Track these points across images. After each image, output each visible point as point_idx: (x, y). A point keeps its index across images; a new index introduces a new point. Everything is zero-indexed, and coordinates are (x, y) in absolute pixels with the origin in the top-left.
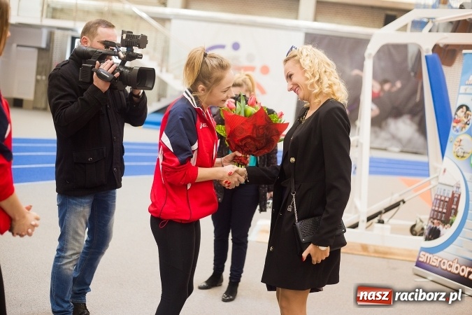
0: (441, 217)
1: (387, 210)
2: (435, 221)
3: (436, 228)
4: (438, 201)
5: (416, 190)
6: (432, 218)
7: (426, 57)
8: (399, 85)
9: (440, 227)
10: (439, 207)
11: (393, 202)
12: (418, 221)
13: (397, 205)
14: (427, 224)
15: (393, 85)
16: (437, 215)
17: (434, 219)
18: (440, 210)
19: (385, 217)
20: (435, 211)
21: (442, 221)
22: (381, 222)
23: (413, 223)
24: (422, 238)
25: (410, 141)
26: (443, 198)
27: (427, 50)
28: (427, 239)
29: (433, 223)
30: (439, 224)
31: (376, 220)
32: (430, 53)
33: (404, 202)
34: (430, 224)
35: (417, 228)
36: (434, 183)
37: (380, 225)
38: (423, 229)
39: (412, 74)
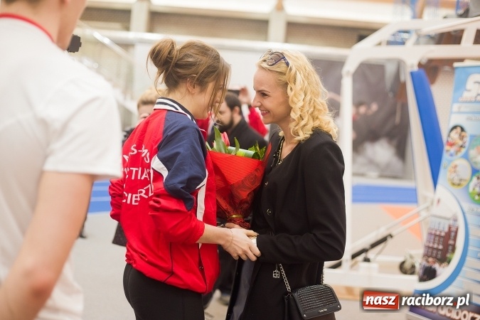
0: (437, 254)
1: (374, 245)
2: (430, 259)
3: (431, 267)
4: (433, 237)
5: (405, 222)
6: (426, 256)
7: (412, 74)
8: (374, 107)
9: (436, 266)
10: (434, 243)
11: (380, 237)
12: (408, 257)
13: (384, 240)
14: (419, 262)
15: (369, 107)
16: (432, 253)
17: (429, 257)
18: (436, 246)
19: (371, 255)
20: (429, 247)
21: (438, 259)
22: (367, 260)
23: (401, 260)
24: (415, 278)
25: (388, 166)
26: (438, 233)
27: (412, 66)
28: (422, 280)
29: (428, 262)
30: (434, 263)
31: (361, 258)
32: (416, 69)
33: (391, 236)
34: (424, 263)
35: (407, 266)
36: (424, 214)
37: (366, 264)
38: (413, 267)
39: (391, 95)
